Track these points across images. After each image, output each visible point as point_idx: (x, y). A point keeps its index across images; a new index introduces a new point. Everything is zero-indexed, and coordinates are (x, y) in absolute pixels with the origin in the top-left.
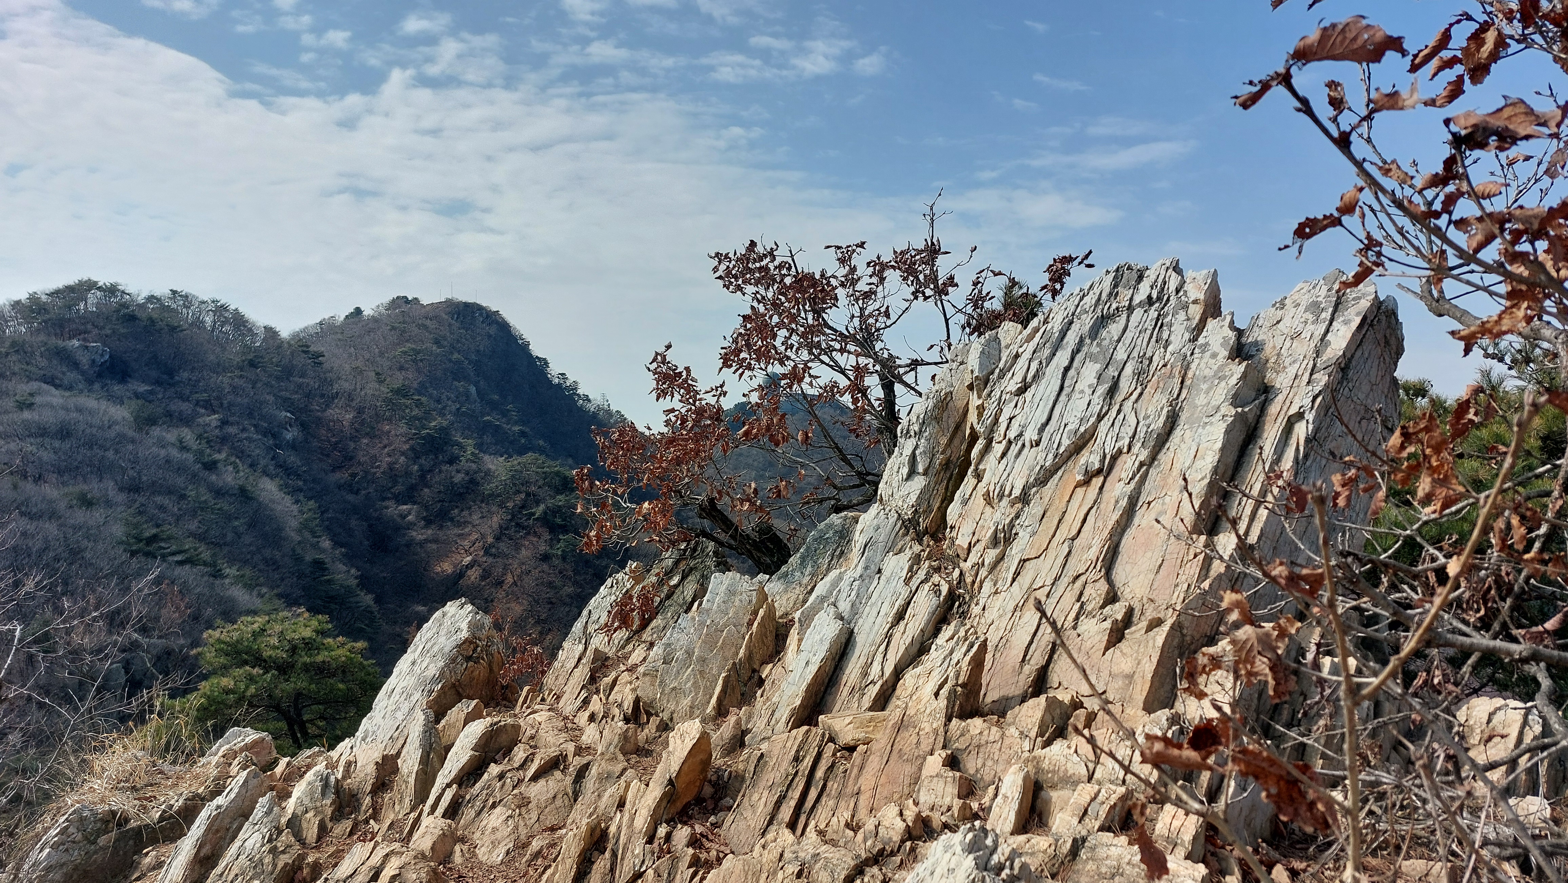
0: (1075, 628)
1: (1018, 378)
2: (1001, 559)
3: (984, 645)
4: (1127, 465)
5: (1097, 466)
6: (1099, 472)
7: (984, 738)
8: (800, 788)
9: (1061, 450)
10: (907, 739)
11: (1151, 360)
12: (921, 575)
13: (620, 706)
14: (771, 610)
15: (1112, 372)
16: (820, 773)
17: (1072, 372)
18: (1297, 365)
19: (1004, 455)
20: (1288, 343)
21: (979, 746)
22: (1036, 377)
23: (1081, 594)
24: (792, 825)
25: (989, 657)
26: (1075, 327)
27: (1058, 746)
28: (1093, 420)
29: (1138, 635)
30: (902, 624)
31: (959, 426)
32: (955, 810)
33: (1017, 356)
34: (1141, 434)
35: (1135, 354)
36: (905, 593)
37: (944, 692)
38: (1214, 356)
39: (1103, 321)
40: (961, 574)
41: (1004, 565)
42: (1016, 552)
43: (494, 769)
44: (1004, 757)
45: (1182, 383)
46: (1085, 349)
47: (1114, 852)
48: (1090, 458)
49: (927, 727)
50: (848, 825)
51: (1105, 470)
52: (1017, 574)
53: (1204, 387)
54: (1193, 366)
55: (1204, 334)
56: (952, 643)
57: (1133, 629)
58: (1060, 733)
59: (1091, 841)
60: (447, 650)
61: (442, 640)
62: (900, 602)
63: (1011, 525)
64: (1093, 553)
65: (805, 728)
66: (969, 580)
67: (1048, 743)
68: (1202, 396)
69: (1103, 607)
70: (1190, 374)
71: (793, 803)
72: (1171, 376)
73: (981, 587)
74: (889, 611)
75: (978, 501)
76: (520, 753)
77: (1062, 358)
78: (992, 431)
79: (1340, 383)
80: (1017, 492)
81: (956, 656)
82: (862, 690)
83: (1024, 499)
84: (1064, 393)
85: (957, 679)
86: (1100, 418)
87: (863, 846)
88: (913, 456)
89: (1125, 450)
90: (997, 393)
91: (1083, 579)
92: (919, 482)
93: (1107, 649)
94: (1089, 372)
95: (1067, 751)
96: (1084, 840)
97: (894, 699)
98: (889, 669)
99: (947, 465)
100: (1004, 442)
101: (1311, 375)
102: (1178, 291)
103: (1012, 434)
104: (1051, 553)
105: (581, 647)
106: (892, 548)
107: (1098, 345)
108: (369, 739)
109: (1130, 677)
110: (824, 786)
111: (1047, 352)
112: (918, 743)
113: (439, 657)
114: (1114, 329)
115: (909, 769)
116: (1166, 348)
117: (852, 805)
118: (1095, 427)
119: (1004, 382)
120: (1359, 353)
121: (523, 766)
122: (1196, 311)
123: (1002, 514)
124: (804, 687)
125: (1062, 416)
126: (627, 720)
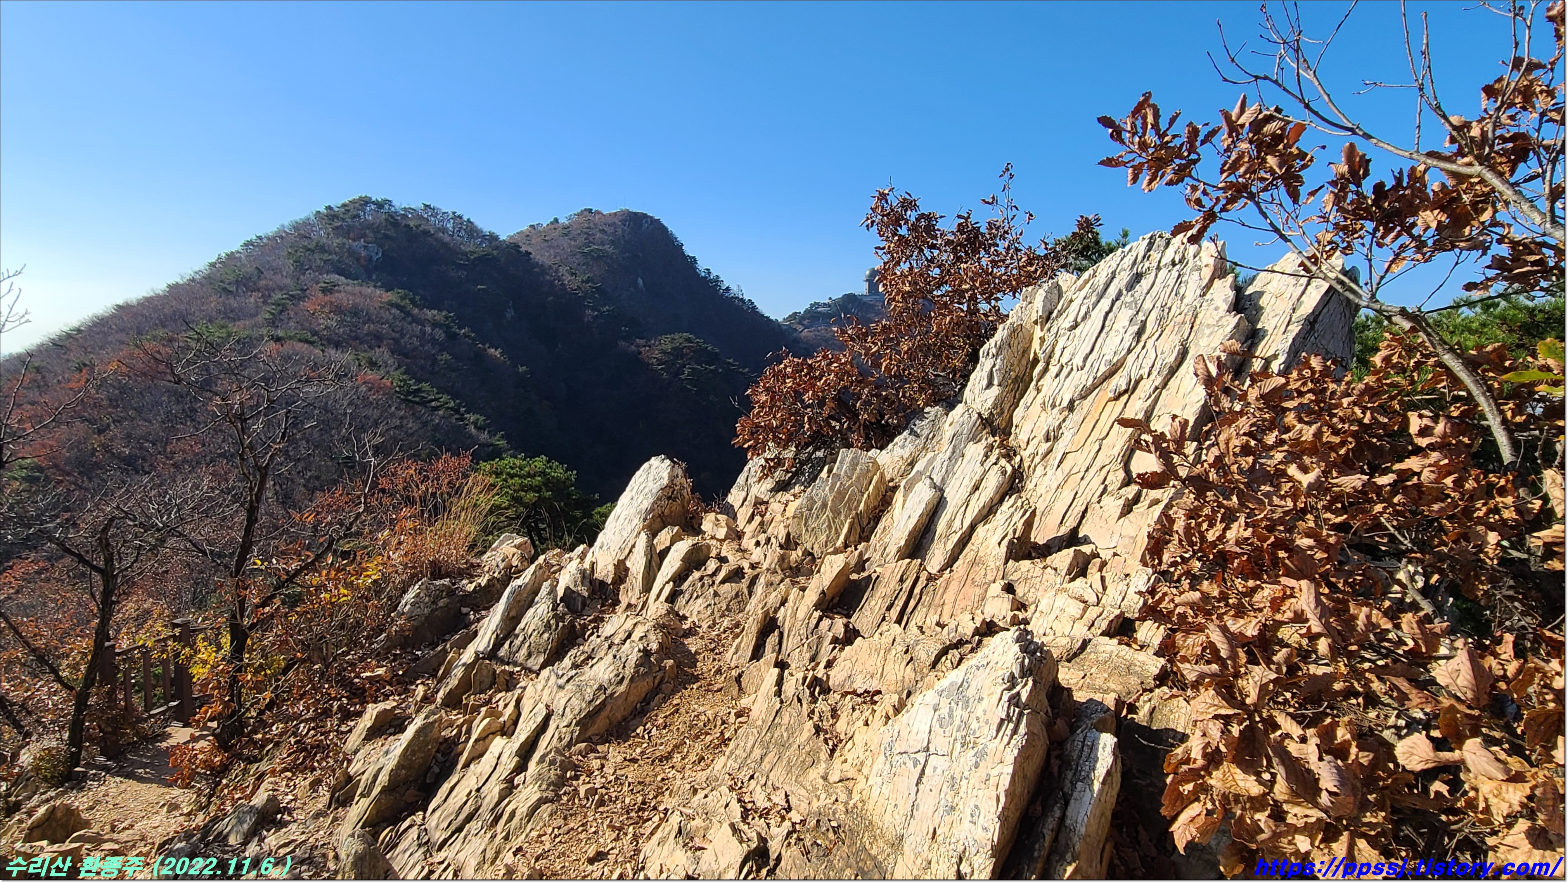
0: (1099, 502)
1: (1071, 318)
2: (1050, 451)
3: (1034, 512)
4: (1145, 387)
5: (1124, 387)
6: (1126, 391)
7: (1030, 574)
8: (904, 599)
9: (1099, 375)
10: (978, 573)
11: (1170, 309)
12: (993, 459)
13: (776, 537)
14: (882, 475)
15: (1141, 317)
16: (917, 590)
17: (1111, 315)
18: (1277, 318)
19: (1057, 375)
20: (1273, 301)
21: (1026, 579)
22: (1084, 318)
23: (1105, 479)
24: (899, 621)
25: (1037, 519)
26: (1116, 281)
27: (1080, 581)
28: (1124, 353)
29: (1141, 510)
30: (977, 493)
31: (1026, 351)
32: (1008, 619)
33: (1071, 301)
34: (1157, 366)
35: (1158, 304)
36: (980, 470)
37: (1005, 543)
38: (1217, 309)
39: (1138, 278)
40: (1021, 460)
41: (1052, 455)
42: (1060, 447)
43: (696, 575)
44: (1044, 587)
45: (1192, 328)
46: (1122, 298)
47: (1108, 648)
48: (1119, 381)
49: (992, 565)
50: (938, 624)
51: (1131, 389)
52: (1061, 462)
53: (1207, 332)
54: (1200, 316)
55: (1211, 291)
56: (1012, 510)
57: (1139, 505)
58: (1083, 573)
59: (1094, 642)
60: (654, 491)
61: (651, 484)
62: (977, 477)
63: (1060, 427)
64: (1116, 451)
65: (908, 560)
66: (1026, 465)
67: (1072, 580)
68: (1205, 339)
69: (1120, 489)
70: (1198, 322)
71: (899, 609)
72: (1183, 323)
73: (1034, 470)
74: (969, 485)
75: (1036, 407)
76: (712, 565)
77: (1105, 304)
78: (1050, 357)
79: (1309, 332)
80: (1065, 403)
81: (1015, 519)
82: (947, 537)
83: (1071, 407)
84: (1105, 330)
85: (1015, 533)
86: (1129, 351)
87: (946, 636)
88: (991, 373)
89: (1145, 376)
90: (1054, 330)
91: (1107, 468)
92: (995, 391)
93: (1119, 518)
94: (1123, 316)
95: (1084, 585)
96: (1090, 640)
97: (970, 545)
98: (967, 524)
99: (1015, 380)
100: (1058, 366)
101: (1288, 325)
102: (1195, 257)
103: (1064, 361)
104: (1086, 448)
105: (744, 494)
106: (974, 438)
107: (1132, 296)
108: (605, 548)
109: (1134, 538)
110: (920, 598)
111: (1094, 299)
112: (985, 575)
113: (649, 495)
114: (1145, 283)
115: (978, 591)
116: (1182, 300)
117: (939, 612)
118: (1124, 358)
119: (1061, 320)
120: (1325, 310)
121: (714, 574)
122: (1207, 273)
123: (1051, 419)
124: (907, 533)
125: (1101, 348)
126: (781, 546)
